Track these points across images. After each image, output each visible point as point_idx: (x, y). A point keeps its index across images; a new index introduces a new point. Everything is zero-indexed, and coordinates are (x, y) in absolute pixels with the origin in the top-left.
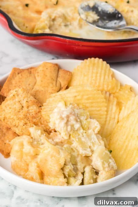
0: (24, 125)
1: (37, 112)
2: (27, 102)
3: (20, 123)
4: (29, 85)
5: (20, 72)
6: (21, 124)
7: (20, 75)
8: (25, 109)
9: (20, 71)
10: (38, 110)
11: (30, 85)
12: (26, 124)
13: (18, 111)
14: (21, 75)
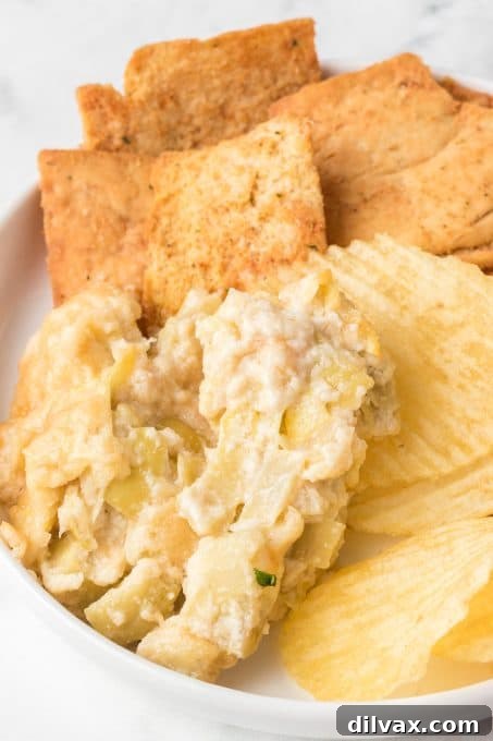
0: (194, 266)
1: (277, 258)
2: (279, 196)
3: (193, 249)
4: (394, 148)
5: (414, 84)
6: (193, 255)
7: (403, 92)
8: (252, 215)
9: (418, 80)
10: (288, 252)
11: (394, 155)
12: (205, 267)
13: (226, 205)
14: (408, 97)
